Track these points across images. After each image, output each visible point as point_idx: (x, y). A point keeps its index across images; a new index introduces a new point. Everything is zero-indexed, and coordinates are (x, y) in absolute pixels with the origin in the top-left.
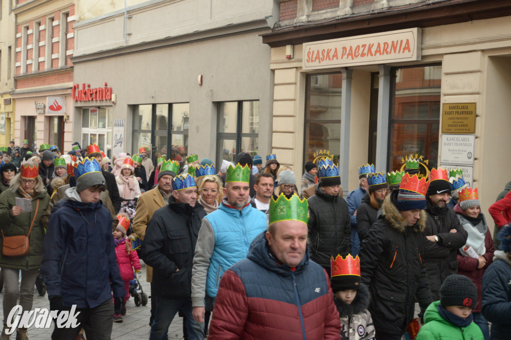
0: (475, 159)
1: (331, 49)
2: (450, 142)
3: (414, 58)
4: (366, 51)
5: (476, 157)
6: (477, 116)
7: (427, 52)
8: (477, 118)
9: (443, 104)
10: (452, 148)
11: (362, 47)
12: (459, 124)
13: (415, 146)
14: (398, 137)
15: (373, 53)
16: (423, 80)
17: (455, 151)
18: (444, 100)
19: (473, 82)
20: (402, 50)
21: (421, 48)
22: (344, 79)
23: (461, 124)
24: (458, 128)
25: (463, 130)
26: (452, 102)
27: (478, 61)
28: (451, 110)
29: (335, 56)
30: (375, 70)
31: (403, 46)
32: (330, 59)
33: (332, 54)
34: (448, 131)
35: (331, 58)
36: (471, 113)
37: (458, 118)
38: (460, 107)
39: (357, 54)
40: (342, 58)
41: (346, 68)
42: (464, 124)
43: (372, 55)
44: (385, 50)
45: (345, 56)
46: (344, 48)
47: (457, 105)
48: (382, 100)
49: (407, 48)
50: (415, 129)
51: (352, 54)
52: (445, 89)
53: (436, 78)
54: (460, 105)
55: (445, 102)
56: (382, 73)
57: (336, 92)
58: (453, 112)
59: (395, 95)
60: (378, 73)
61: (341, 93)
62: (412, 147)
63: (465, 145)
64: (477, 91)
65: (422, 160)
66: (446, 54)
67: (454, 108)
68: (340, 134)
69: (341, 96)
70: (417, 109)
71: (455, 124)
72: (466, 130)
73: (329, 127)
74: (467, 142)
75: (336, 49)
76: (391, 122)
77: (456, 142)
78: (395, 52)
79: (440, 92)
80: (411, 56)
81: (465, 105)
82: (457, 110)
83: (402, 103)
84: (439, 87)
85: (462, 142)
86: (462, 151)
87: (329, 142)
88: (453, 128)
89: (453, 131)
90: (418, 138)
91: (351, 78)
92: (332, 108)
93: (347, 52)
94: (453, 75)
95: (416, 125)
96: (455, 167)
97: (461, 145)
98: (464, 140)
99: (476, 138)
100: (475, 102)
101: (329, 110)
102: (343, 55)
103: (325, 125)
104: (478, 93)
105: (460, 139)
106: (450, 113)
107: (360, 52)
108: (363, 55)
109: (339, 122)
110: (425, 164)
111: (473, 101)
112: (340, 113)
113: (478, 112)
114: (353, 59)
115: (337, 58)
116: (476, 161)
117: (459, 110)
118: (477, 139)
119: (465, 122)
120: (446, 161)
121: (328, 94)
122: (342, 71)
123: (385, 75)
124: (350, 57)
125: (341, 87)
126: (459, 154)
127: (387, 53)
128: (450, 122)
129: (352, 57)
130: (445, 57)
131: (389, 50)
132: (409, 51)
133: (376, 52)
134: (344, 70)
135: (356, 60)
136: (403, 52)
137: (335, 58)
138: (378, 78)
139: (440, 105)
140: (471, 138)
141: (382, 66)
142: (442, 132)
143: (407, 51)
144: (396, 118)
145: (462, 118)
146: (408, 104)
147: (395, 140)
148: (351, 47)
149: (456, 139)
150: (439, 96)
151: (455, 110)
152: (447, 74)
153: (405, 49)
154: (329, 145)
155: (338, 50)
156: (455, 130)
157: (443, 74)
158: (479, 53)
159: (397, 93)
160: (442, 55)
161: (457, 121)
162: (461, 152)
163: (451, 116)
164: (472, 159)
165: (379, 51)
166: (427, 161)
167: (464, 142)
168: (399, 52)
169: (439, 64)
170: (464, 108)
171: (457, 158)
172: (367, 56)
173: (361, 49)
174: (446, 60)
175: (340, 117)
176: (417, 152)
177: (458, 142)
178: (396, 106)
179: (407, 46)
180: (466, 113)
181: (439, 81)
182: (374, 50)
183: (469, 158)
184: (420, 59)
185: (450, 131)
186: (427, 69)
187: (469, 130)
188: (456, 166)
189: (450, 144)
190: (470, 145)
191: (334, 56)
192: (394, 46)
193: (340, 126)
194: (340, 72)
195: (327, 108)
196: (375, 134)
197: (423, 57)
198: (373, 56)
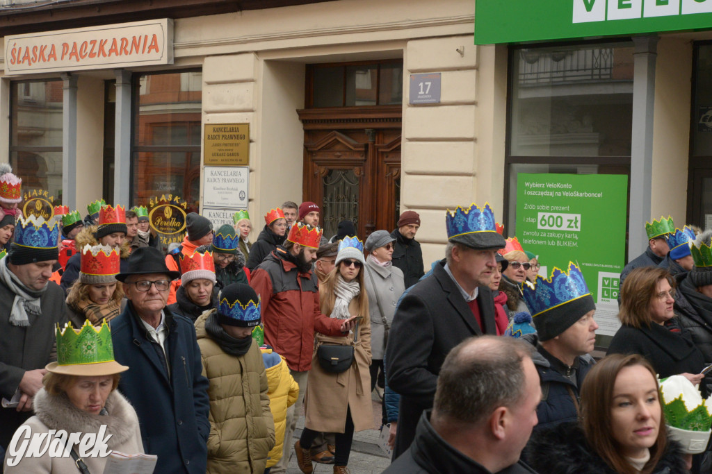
0: (250, 200)
1: (46, 46)
2: (215, 177)
3: (164, 61)
4: (96, 50)
5: (250, 198)
6: (251, 141)
7: (181, 53)
8: (252, 144)
9: (205, 125)
10: (218, 185)
11: (91, 43)
12: (226, 152)
13: (168, 183)
14: (146, 171)
15: (107, 53)
16: (180, 92)
17: (223, 189)
18: (206, 119)
19: (245, 95)
20: (147, 50)
21: (173, 48)
22: (65, 89)
23: (229, 152)
24: (226, 157)
25: (232, 160)
26: (217, 122)
27: (251, 67)
28: (216, 134)
29: (53, 55)
30: (109, 76)
31: (149, 43)
32: (44, 60)
33: (47, 52)
34: (213, 163)
35: (47, 58)
36: (243, 137)
37: (226, 145)
38: (228, 129)
39: (84, 54)
40: (62, 59)
41: (69, 73)
42: (234, 152)
43: (104, 55)
44: (123, 49)
45: (67, 56)
46: (65, 45)
47: (223, 126)
48: (120, 120)
49: (154, 46)
50: (168, 160)
51: (76, 53)
52: (207, 104)
53: (196, 89)
54: (229, 127)
55: (207, 122)
56: (119, 81)
57: (55, 108)
58: (219, 136)
59: (138, 112)
60: (114, 81)
61: (62, 108)
62: (165, 186)
63: (236, 181)
64: (250, 107)
65: (177, 202)
66: (208, 56)
67: (220, 130)
68: (61, 167)
69: (62, 113)
70: (169, 132)
71: (221, 152)
72: (236, 160)
73: (47, 157)
74: (239, 177)
75: (53, 45)
76: (134, 150)
77: (224, 177)
78: (137, 52)
79: (201, 109)
80: (160, 58)
81: (234, 126)
82: (224, 133)
83: (151, 123)
84: (200, 102)
85: (231, 177)
86: (232, 189)
87: (48, 179)
88: (219, 158)
89: (219, 162)
90: (171, 172)
91: (77, 87)
92: (51, 130)
93: (70, 51)
94: (218, 85)
95: (169, 155)
96: (223, 211)
97: (231, 181)
98: (234, 174)
99: (251, 171)
100: (247, 122)
101: (47, 133)
102: (63, 54)
103: (43, 155)
104: (252, 111)
105: (229, 173)
106: (214, 137)
107: (88, 50)
108: (92, 55)
109: (60, 149)
110: (182, 207)
111: (245, 121)
112: (62, 137)
113: (252, 136)
114: (78, 60)
115: (55, 59)
116: (251, 203)
117: (227, 134)
118: (251, 173)
119: (236, 150)
120: (211, 203)
121: (44, 110)
122: (62, 77)
123: (124, 84)
124: (74, 57)
125: (61, 100)
126: (229, 193)
127: (126, 53)
128: (215, 150)
129: (77, 57)
130: (206, 59)
131: (128, 49)
132: (157, 51)
133: (111, 51)
134: (66, 76)
135: (82, 62)
136: (149, 52)
137: (52, 59)
138: (115, 87)
139: (200, 126)
140: (243, 171)
141: (121, 71)
142: (204, 164)
143: (153, 51)
144: (142, 145)
145: (231, 145)
146: (159, 125)
147: (141, 175)
148: (75, 43)
149: (223, 174)
150: (200, 114)
151: (221, 134)
152: (209, 83)
153: (150, 48)
154: (48, 182)
155: (56, 47)
156: (222, 160)
157: (204, 84)
158: (252, 56)
159: (141, 109)
160: (202, 57)
161: (224, 148)
162: (230, 191)
163: (216, 141)
164: (246, 200)
165: (116, 50)
166: (185, 204)
167: (234, 177)
168: (143, 52)
169: (199, 69)
170: (233, 131)
171: (225, 199)
172: (98, 56)
173: (90, 47)
174: (208, 65)
175: (62, 143)
176: (171, 192)
177: (227, 177)
178: (142, 127)
179: (153, 44)
180: (237, 137)
181: (199, 94)
182: (107, 47)
183: (242, 199)
184: (172, 62)
185: (215, 163)
186: (184, 76)
187: (241, 160)
188: (225, 210)
189: (215, 180)
190: (242, 181)
191: (50, 56)
192: (135, 44)
193: (62, 156)
194: (60, 79)
195: (44, 130)
196: (111, 167)
197: (177, 60)
198: (107, 57)
